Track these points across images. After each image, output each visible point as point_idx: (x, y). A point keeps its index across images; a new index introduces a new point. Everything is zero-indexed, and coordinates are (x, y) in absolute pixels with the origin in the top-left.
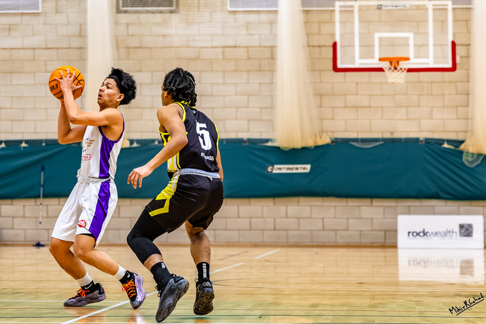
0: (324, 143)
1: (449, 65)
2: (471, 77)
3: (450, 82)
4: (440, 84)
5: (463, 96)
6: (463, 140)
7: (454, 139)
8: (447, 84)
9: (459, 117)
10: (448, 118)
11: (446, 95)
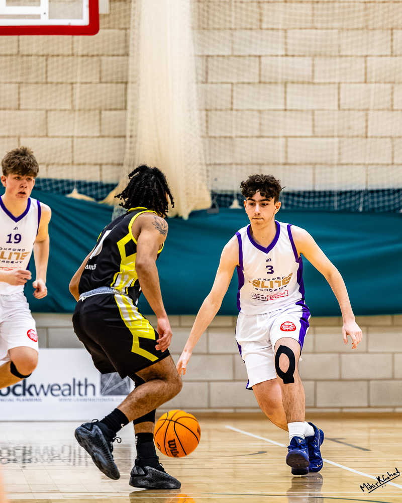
1: (85, 20)
2: (133, 45)
3: (87, 56)
4: (66, 59)
5: (114, 85)
6: (114, 181)
7: (93, 180)
8: (80, 59)
9: (106, 133)
10: (81, 135)
11: (78, 85)
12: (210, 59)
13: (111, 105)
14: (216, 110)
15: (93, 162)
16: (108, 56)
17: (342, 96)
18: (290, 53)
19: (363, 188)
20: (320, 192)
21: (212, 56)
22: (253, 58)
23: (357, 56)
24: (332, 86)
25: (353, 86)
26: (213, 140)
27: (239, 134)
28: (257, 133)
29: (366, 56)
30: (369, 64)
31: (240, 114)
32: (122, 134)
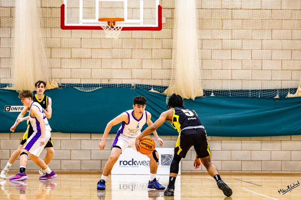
0: (53, 88)
1: (156, 25)
2: (174, 35)
3: (157, 39)
4: (149, 40)
5: (167, 50)
6: (167, 86)
7: (159, 85)
8: (155, 40)
9: (164, 68)
10: (155, 68)
11: (154, 50)
12: (203, 40)
13: (166, 57)
14: (205, 59)
15: (159, 79)
16: (165, 39)
17: (252, 55)
18: (233, 38)
19: (261, 89)
20: (244, 90)
21: (204, 39)
22: (219, 40)
23: (258, 39)
24: (249, 51)
25: (257, 50)
26: (204, 70)
27: (214, 68)
28: (221, 68)
29: (262, 40)
30: (263, 42)
31: (214, 61)
32: (170, 68)
